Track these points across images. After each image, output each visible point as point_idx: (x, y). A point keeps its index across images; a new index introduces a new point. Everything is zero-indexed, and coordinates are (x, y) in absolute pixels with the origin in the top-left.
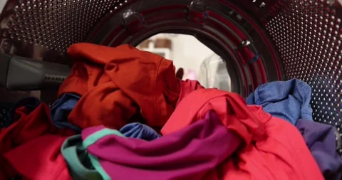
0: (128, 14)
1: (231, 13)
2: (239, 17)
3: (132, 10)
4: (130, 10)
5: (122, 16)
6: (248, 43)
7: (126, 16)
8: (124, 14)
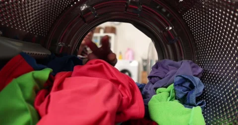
0: (84, 7)
1: (158, 7)
2: (164, 10)
3: (87, 5)
4: (85, 5)
5: (80, 9)
6: (170, 28)
7: (83, 9)
8: (81, 7)
